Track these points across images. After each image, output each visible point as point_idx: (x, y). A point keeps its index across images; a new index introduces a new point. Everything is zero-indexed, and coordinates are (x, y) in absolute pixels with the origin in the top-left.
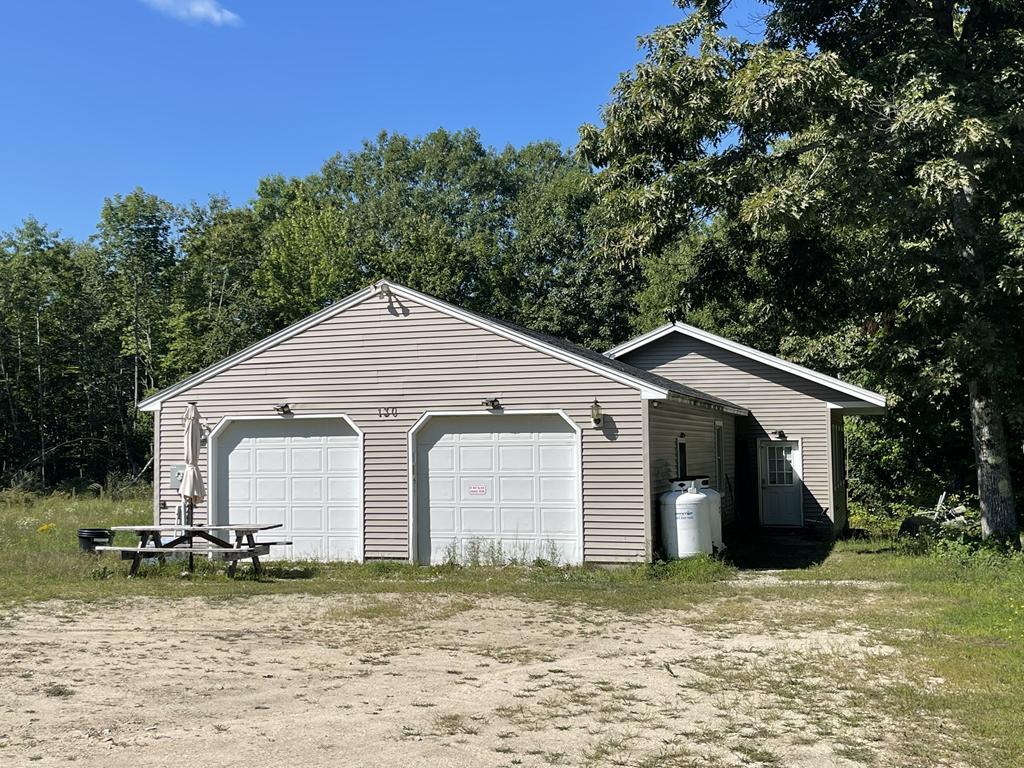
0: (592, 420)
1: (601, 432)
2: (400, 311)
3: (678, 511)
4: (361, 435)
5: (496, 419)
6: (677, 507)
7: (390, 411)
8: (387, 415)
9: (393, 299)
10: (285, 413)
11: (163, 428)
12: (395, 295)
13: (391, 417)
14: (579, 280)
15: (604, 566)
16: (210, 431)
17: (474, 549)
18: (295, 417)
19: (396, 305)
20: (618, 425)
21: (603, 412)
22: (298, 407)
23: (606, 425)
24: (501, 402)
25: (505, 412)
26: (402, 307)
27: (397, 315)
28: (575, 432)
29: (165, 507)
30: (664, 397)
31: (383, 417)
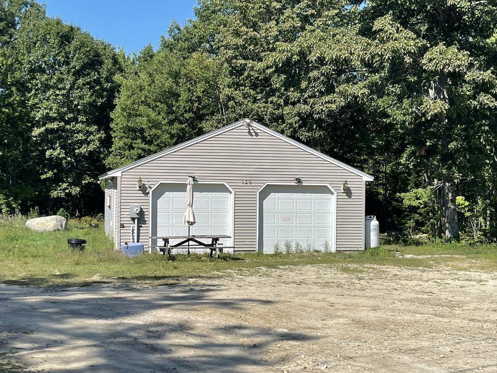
1: (345, 194)
4: (233, 192)
6: (371, 226)
7: (248, 182)
9: (251, 128)
11: (122, 186)
15: (345, 252)
17: (288, 246)
18: (199, 183)
19: (252, 131)
20: (352, 191)
22: (200, 178)
23: (348, 192)
24: (302, 179)
25: (303, 184)
26: (255, 132)
27: (252, 136)
29: (124, 227)
30: (372, 180)
31: (245, 184)
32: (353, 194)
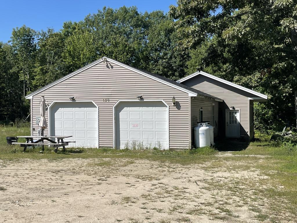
0: (173, 103)
1: (175, 107)
2: (110, 67)
3: (200, 133)
4: (98, 107)
5: (141, 103)
6: (199, 131)
7: (107, 100)
8: (106, 101)
9: (108, 63)
10: (73, 100)
11: (33, 105)
12: (109, 62)
13: (107, 102)
14: (169, 57)
15: (176, 150)
16: (49, 106)
17: (134, 144)
18: (76, 101)
19: (109, 65)
20: (181, 105)
21: (176, 101)
22: (77, 98)
23: (177, 105)
24: (143, 97)
25: (144, 100)
26: (111, 66)
27: (109, 68)
28: (167, 107)
29: (34, 130)
30: (196, 96)
31: (105, 102)
32: (182, 107)
